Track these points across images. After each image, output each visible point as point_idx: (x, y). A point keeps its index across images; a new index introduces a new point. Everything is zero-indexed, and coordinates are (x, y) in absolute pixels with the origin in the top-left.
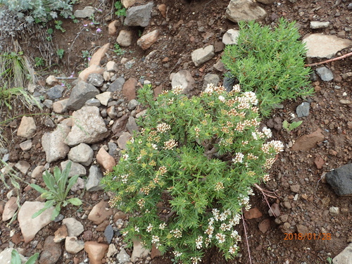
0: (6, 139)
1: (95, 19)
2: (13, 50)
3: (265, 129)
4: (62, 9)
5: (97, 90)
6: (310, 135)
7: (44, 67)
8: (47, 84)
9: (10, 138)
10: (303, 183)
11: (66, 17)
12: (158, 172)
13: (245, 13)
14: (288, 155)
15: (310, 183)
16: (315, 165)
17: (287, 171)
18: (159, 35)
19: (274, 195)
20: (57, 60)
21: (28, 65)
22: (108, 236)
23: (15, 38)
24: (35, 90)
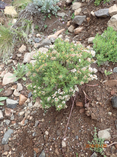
0: (14, 51)
1: (64, 18)
2: (30, 19)
3: (95, 69)
4: (53, 10)
5: (51, 43)
6: (114, 80)
7: (38, 30)
8: (36, 36)
9: (15, 51)
10: (103, 98)
11: (53, 14)
13: (115, 26)
14: (102, 85)
15: (106, 99)
16: (110, 93)
17: (99, 92)
18: (83, 30)
19: (89, 99)
20: (44, 29)
21: (32, 27)
22: (29, 95)
23: (32, 15)
24: (31, 37)
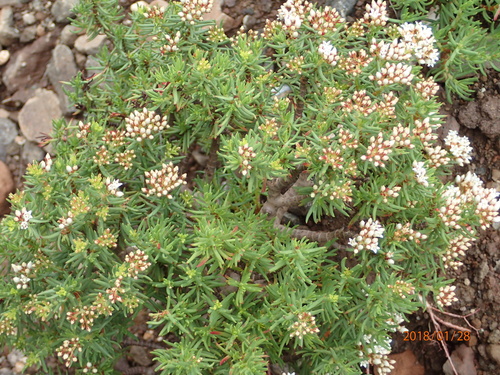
3: (453, 137)
12: (122, 268)
19: (461, 323)
